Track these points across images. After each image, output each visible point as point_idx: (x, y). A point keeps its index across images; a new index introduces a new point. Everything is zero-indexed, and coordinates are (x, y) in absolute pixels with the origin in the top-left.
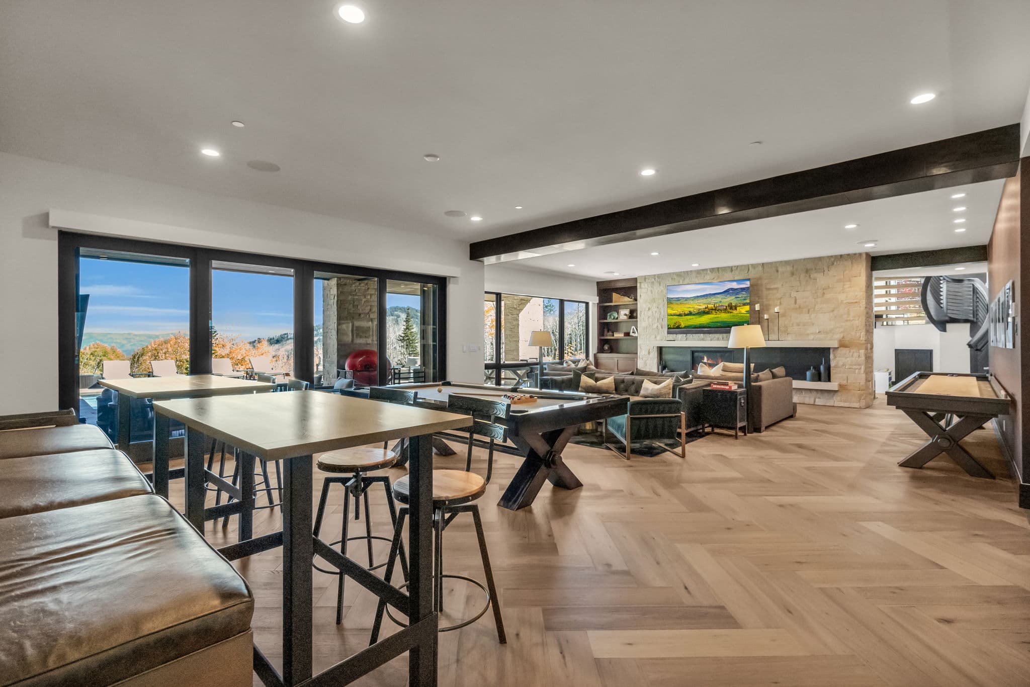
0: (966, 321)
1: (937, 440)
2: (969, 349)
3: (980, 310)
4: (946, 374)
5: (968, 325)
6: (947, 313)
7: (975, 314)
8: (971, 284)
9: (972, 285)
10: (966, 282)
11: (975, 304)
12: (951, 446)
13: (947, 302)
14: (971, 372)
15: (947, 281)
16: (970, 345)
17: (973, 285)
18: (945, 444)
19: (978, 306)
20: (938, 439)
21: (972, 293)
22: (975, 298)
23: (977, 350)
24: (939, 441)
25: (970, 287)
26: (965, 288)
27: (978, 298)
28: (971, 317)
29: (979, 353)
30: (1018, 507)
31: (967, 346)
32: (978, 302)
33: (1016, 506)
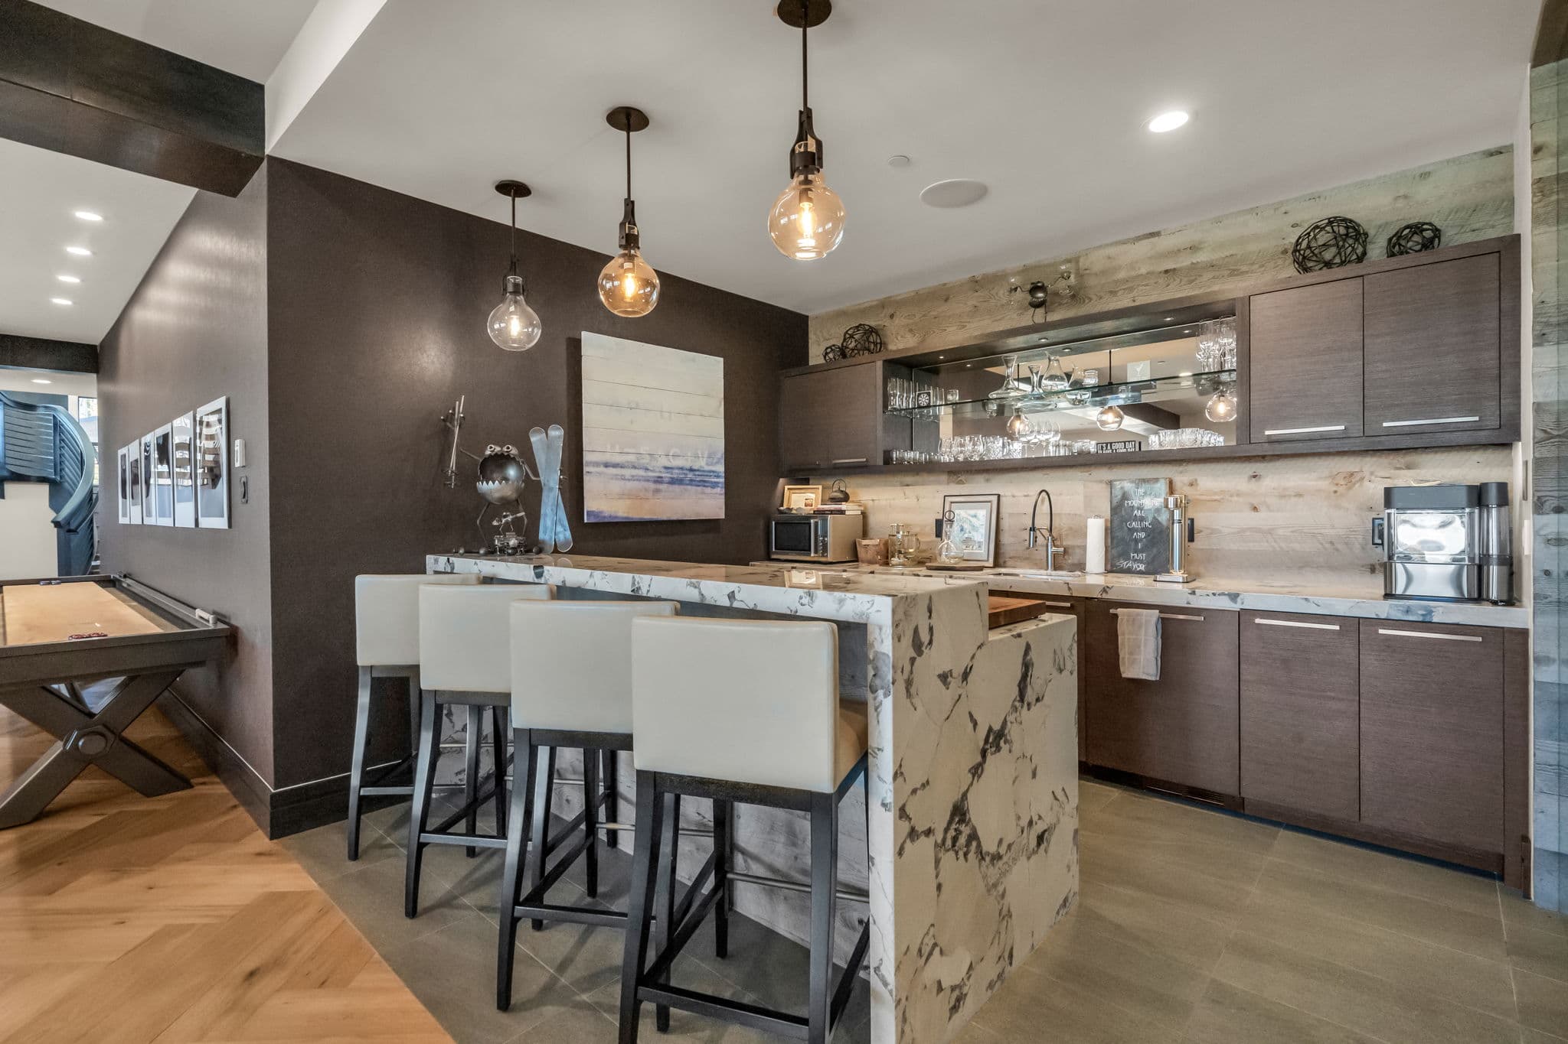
0: (42, 480)
1: (75, 744)
2: (56, 529)
3: (66, 462)
4: (37, 582)
5: (45, 489)
6: (5, 464)
7: (58, 466)
8: (49, 415)
9: (52, 418)
10: (41, 411)
11: (58, 452)
12: (109, 745)
13: (5, 443)
14: (59, 576)
15: (5, 404)
16: (57, 524)
17: (54, 416)
18: (95, 746)
19: (63, 455)
20: (77, 739)
21: (52, 431)
22: (58, 442)
23: (69, 531)
24: (80, 743)
25: (48, 421)
26: (39, 421)
27: (63, 440)
28: (50, 473)
29: (72, 536)
30: (267, 840)
31: (53, 525)
32: (63, 447)
33: (261, 840)
